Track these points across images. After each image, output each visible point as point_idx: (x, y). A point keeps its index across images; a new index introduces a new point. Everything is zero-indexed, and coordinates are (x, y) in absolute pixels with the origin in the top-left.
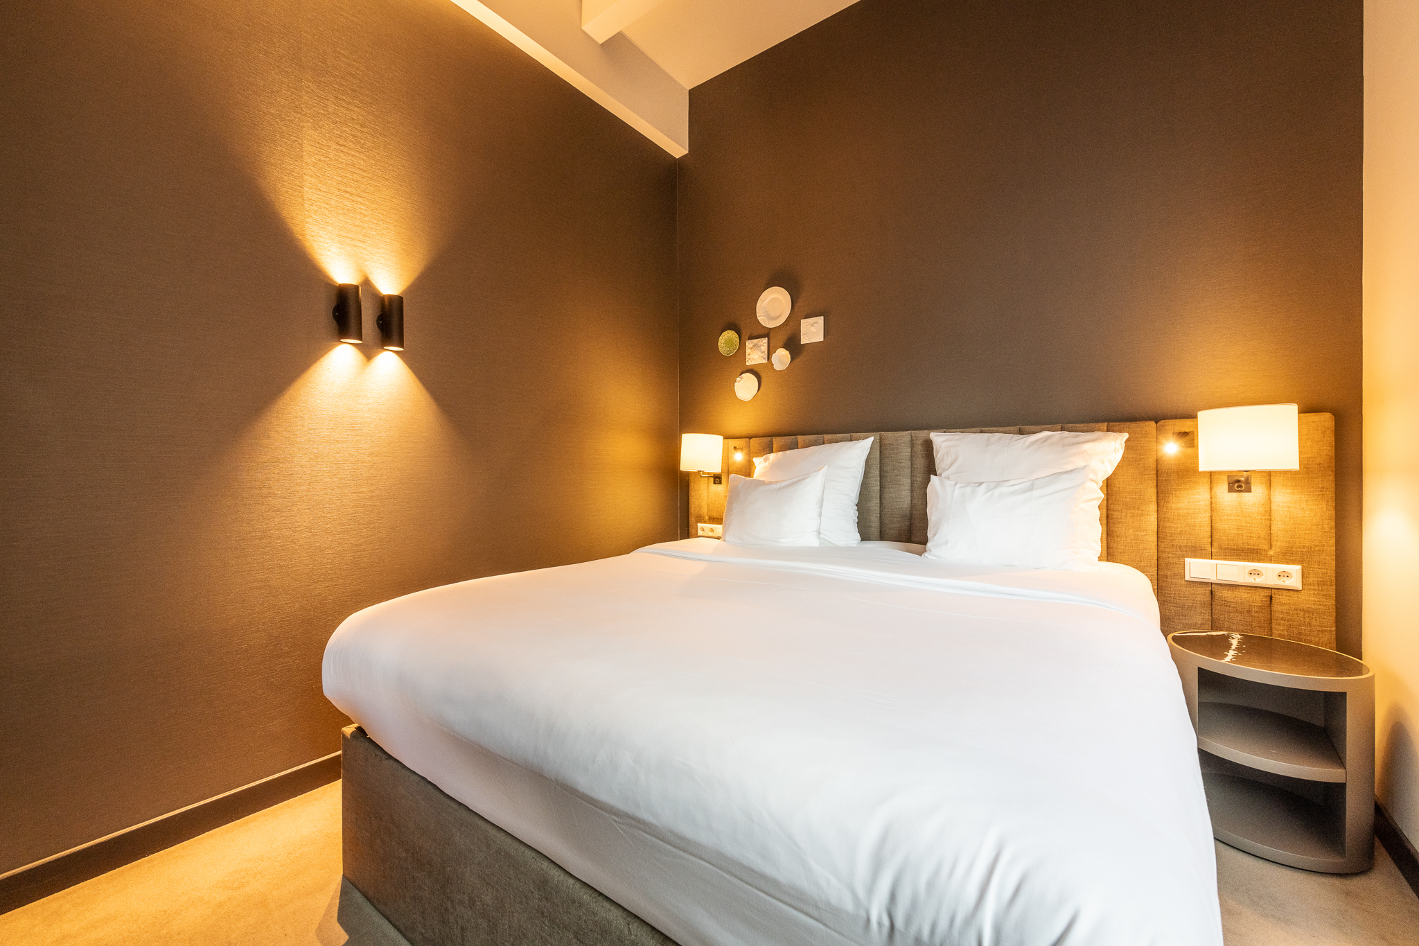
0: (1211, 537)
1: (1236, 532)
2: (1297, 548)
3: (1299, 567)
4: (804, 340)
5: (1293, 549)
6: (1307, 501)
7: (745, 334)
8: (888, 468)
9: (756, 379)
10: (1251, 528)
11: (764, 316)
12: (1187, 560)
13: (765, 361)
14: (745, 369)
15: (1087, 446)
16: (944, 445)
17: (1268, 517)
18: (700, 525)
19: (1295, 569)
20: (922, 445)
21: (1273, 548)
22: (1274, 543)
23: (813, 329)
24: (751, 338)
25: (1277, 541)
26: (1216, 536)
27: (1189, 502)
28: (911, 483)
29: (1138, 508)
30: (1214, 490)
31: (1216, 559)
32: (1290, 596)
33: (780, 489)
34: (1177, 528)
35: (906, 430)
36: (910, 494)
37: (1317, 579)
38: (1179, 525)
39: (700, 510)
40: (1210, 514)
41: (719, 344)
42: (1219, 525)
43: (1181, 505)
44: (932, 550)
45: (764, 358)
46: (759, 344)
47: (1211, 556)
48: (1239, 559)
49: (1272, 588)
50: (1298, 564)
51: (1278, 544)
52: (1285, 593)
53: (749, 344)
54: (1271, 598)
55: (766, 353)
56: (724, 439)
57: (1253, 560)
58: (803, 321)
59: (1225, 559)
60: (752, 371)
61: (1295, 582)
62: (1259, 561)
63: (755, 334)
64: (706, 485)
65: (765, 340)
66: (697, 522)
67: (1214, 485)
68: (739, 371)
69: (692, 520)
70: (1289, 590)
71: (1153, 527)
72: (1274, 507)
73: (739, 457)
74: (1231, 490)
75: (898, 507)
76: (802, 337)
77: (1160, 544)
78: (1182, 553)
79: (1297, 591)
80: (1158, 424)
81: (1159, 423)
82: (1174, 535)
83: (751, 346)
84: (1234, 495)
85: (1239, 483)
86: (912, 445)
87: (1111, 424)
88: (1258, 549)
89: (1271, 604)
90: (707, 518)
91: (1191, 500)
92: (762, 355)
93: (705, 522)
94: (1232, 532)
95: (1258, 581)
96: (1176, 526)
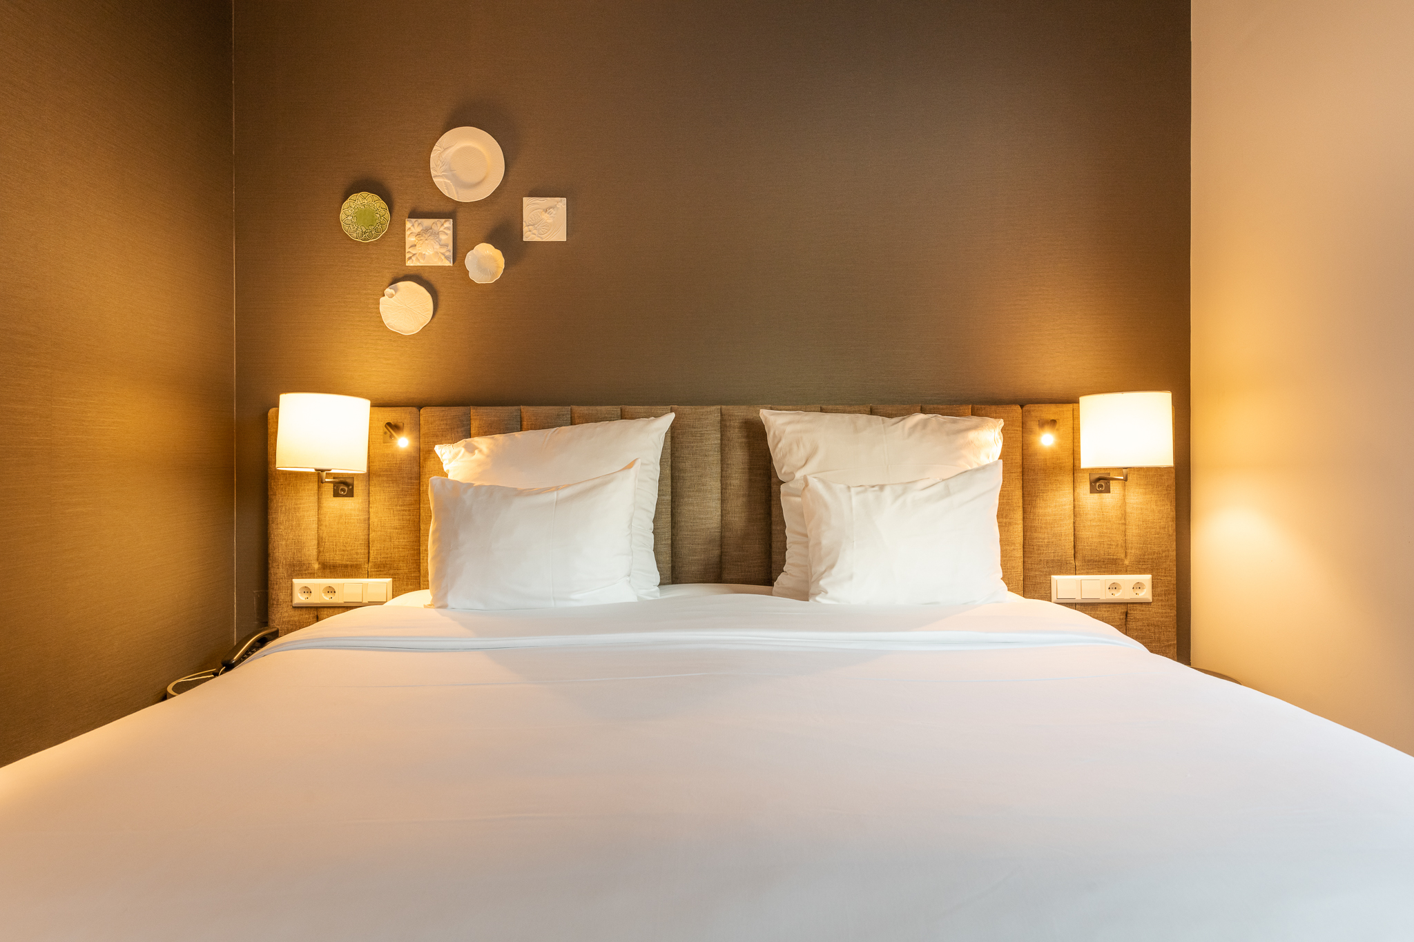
0: (1074, 548)
1: (1097, 540)
2: (1148, 554)
3: (1149, 577)
4: (530, 235)
5: (1146, 557)
6: (1156, 502)
7: (404, 205)
8: (687, 465)
9: (428, 295)
10: (1111, 535)
11: (446, 177)
12: (1054, 577)
13: (449, 263)
14: (402, 274)
15: (972, 435)
16: (789, 429)
17: (1123, 521)
18: (298, 583)
19: (1146, 578)
20: (740, 428)
21: (1128, 557)
22: (1129, 551)
23: (546, 217)
24: (415, 214)
25: (1132, 548)
26: (1080, 546)
27: (1055, 507)
28: (722, 489)
29: (1006, 517)
30: (1078, 490)
31: (1079, 574)
32: (1143, 611)
33: (558, 503)
34: (1044, 539)
35: (713, 405)
36: (719, 506)
37: (1164, 589)
38: (1046, 535)
39: (300, 551)
40: (1073, 520)
41: (342, 216)
42: (1084, 534)
43: (1049, 510)
44: (829, 590)
45: (447, 258)
46: (434, 228)
47: (1075, 572)
48: (1100, 573)
49: (1127, 603)
50: (1147, 574)
51: (1133, 551)
52: (1139, 607)
53: (413, 227)
54: (1127, 614)
55: (451, 247)
56: (373, 406)
57: (1112, 572)
58: (526, 201)
59: (1088, 573)
60: (417, 277)
61: (1146, 594)
62: (1117, 572)
63: (426, 207)
64: (314, 499)
65: (449, 224)
66: (291, 577)
67: (1077, 485)
68: (388, 276)
69: (278, 571)
70: (1141, 603)
71: (1020, 540)
72: (1128, 510)
73: (404, 442)
74: (1093, 490)
75: (704, 527)
76: (525, 229)
77: (1026, 559)
78: (1048, 570)
79: (1149, 603)
80: (1024, 408)
81: (1026, 408)
82: (1041, 548)
83: (417, 229)
84: (1096, 495)
85: (1101, 482)
86: (723, 427)
87: (976, 406)
88: (1116, 559)
89: (1126, 621)
90: (316, 566)
91: (1057, 504)
92: (443, 250)
93: (312, 575)
94: (1095, 540)
95: (1119, 596)
96: (1043, 536)
